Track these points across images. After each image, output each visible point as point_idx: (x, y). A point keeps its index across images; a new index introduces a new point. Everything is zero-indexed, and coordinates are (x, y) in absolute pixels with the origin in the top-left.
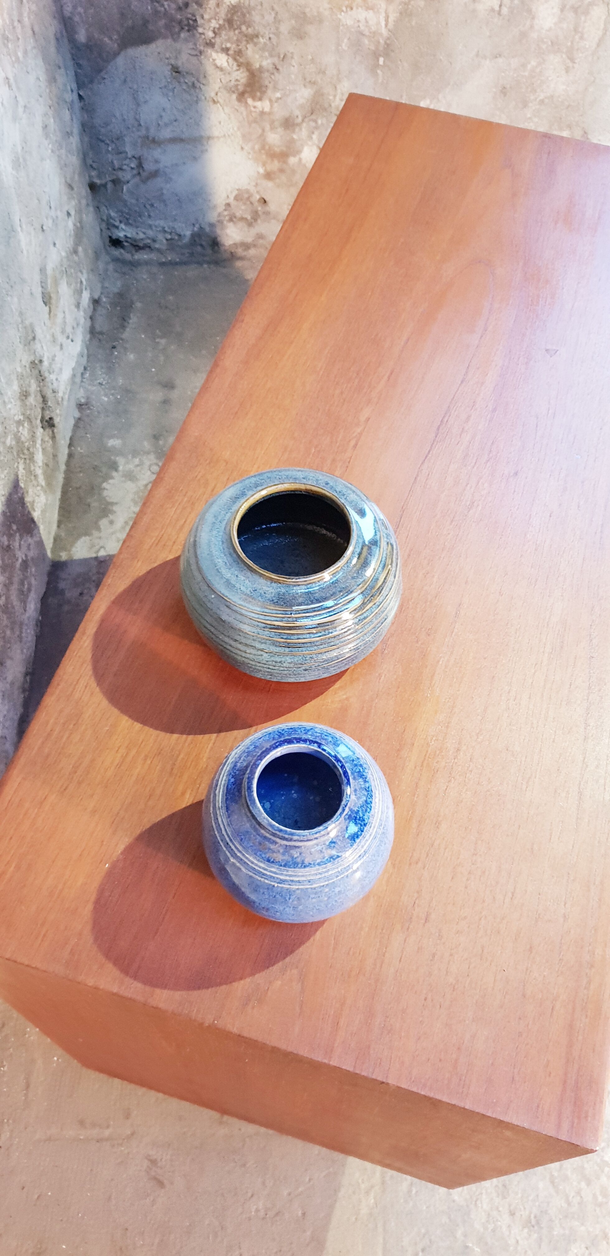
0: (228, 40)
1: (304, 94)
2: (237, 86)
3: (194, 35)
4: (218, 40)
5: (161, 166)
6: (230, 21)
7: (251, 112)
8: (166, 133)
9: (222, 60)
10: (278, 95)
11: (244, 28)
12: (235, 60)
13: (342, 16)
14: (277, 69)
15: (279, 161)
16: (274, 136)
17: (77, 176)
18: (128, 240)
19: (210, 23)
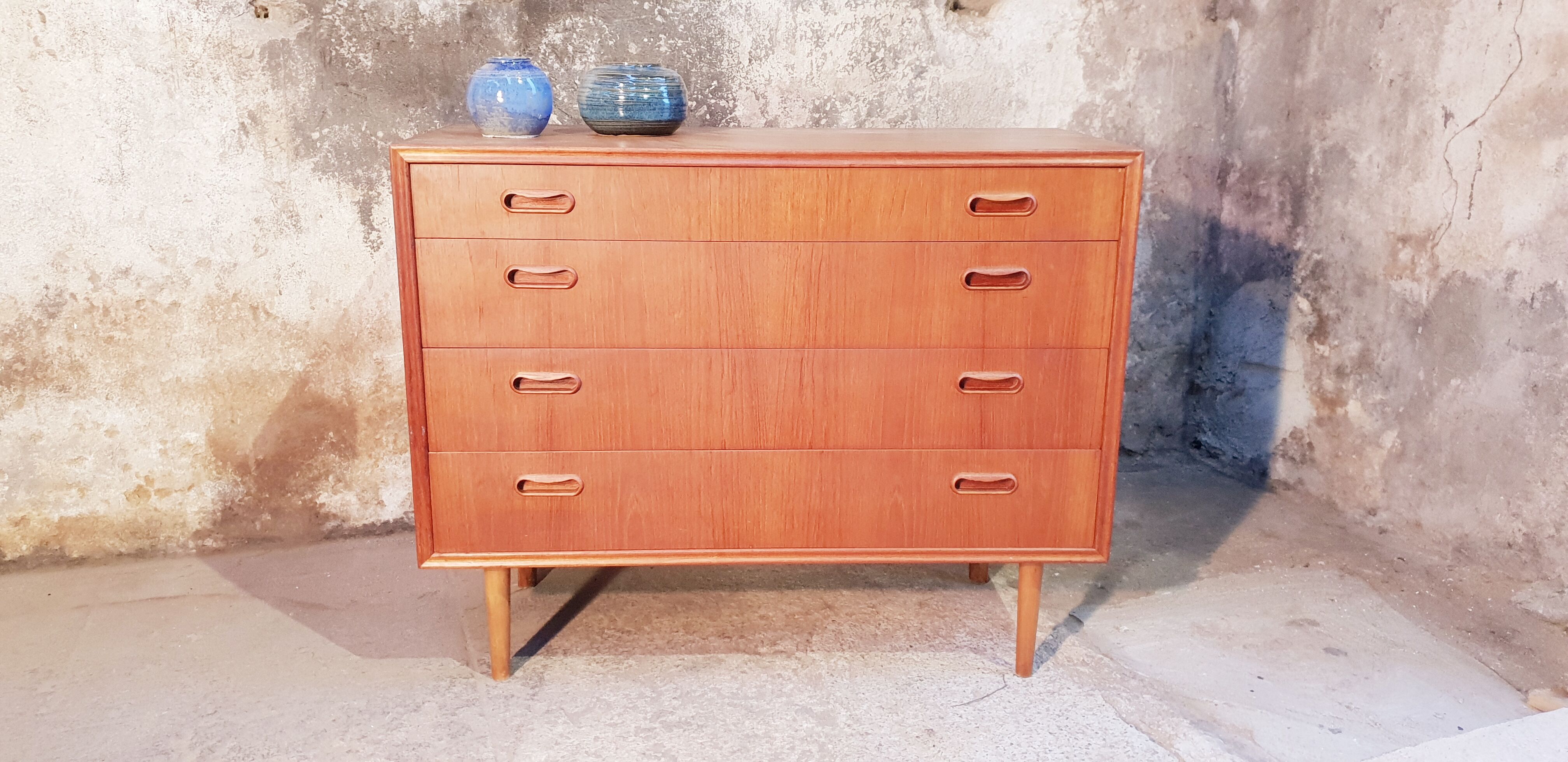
0: (1309, 288)
1: (1354, 347)
2: (1309, 327)
3: (1289, 280)
4: (1303, 287)
5: (1247, 386)
6: (1313, 272)
7: (1315, 353)
8: (1255, 358)
9: (1304, 304)
10: (1336, 343)
11: (1322, 280)
12: (1312, 305)
13: (1392, 283)
14: (1339, 319)
15: (1329, 408)
16: (1328, 381)
17: (1161, 351)
18: (1206, 445)
19: (1301, 272)
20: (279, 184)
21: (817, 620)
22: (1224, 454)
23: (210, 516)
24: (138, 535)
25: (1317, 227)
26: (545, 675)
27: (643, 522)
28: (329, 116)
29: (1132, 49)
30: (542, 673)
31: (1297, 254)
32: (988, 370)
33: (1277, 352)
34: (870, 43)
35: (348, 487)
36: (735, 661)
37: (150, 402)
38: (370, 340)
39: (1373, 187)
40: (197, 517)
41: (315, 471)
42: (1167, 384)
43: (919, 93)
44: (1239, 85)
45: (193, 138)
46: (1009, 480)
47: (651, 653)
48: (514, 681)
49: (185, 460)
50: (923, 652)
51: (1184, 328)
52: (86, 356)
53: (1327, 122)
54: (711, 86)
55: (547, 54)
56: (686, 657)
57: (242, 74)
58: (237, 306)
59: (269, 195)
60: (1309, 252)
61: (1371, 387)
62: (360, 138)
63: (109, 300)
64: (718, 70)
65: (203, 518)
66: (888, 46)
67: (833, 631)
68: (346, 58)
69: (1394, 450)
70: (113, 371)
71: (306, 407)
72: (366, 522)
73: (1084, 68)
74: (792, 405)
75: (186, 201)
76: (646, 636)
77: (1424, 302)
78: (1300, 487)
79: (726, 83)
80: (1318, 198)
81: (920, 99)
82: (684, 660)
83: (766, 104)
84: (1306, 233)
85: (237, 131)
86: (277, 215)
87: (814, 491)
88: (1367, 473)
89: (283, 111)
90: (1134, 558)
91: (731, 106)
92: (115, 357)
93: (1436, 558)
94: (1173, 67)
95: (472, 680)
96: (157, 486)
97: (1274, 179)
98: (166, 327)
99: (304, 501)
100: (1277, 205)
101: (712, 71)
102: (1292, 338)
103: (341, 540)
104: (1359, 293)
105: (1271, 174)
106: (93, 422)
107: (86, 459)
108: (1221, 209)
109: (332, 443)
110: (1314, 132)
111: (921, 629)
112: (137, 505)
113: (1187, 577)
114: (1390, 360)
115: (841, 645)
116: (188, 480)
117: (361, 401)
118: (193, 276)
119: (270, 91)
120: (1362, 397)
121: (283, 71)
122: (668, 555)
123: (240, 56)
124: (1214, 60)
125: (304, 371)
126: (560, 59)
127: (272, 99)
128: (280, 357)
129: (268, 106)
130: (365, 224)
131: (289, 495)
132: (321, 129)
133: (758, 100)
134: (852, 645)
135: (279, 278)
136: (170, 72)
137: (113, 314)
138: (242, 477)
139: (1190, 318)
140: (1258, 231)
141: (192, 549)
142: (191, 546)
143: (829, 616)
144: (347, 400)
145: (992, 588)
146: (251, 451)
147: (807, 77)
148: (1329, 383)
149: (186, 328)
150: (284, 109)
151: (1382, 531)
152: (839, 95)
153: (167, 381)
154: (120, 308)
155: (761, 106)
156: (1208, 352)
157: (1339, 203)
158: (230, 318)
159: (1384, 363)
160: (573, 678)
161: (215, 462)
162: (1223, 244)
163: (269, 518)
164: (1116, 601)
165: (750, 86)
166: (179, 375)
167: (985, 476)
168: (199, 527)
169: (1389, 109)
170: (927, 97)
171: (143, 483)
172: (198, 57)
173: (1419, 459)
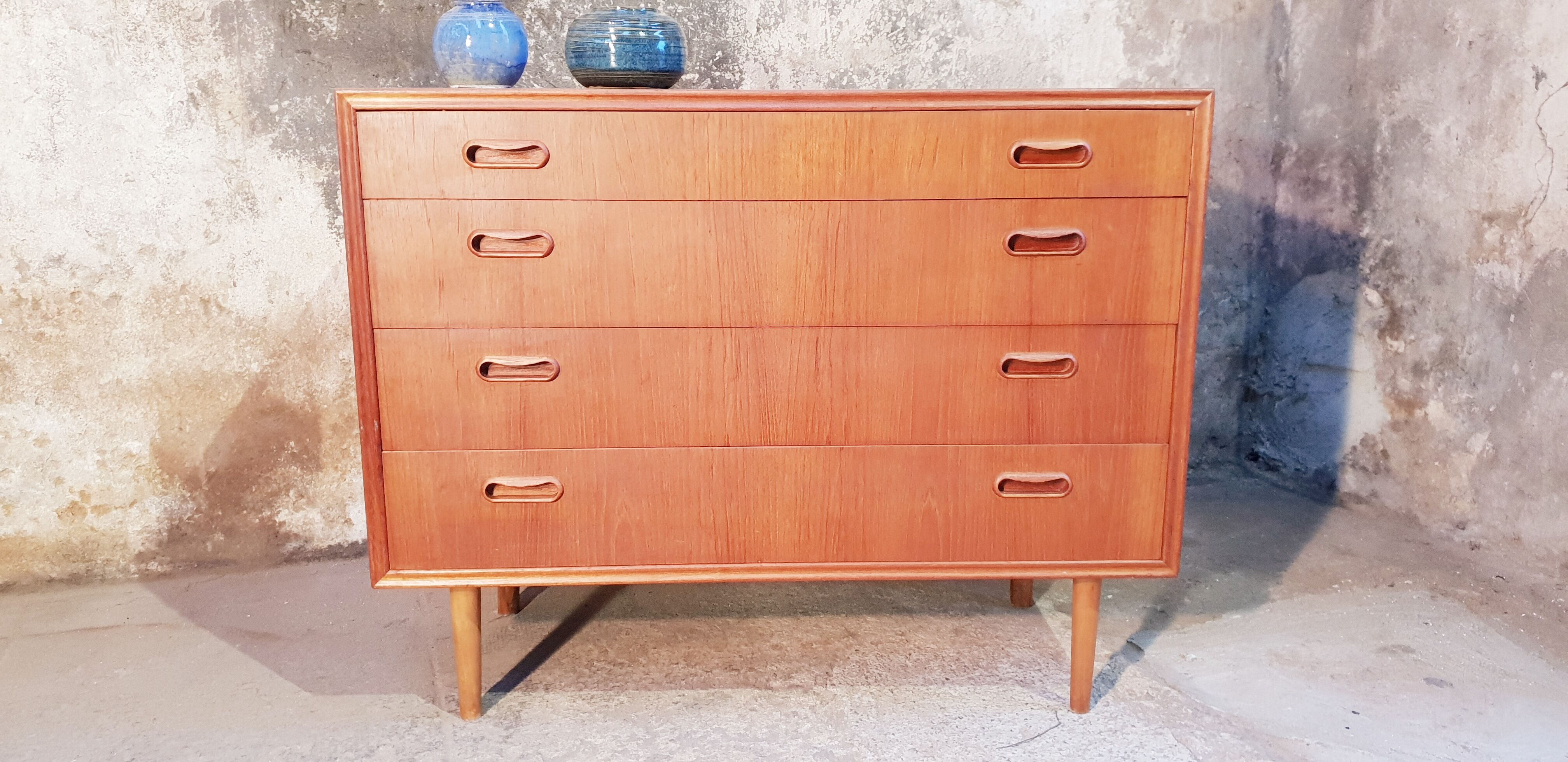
0: (1379, 278)
1: (1434, 341)
2: (1380, 322)
3: (1355, 271)
4: (1372, 277)
5: (1310, 390)
6: (1383, 261)
7: (1387, 350)
8: (1318, 359)
9: (1374, 296)
10: (1412, 337)
11: (1393, 268)
12: (1383, 297)
13: (1477, 267)
14: (1415, 312)
15: (1406, 411)
16: (1404, 380)
17: (1212, 354)
18: (1265, 457)
19: (1369, 260)
20: (233, 162)
21: (838, 650)
22: (1285, 466)
23: (155, 536)
24: (71, 559)
25: (1387, 210)
26: (521, 713)
27: (633, 533)
28: (290, 87)
29: (1176, 21)
30: (518, 711)
31: (1365, 242)
32: (1036, 350)
33: (1344, 351)
34: (890, 11)
35: (311, 503)
36: (743, 698)
37: (86, 407)
38: (336, 338)
39: (1452, 161)
40: (139, 537)
41: (275, 485)
42: (1221, 390)
43: (945, 67)
44: (1292, 61)
45: (135, 110)
46: (1062, 480)
47: (646, 688)
48: (485, 720)
49: (127, 473)
50: (961, 685)
51: (1237, 328)
52: (12, 355)
53: (1396, 93)
54: (716, 57)
55: (533, 20)
56: (687, 692)
57: (191, 39)
58: (186, 299)
59: (222, 175)
60: (1377, 238)
61: (1455, 385)
62: (324, 111)
63: (40, 292)
64: (723, 39)
65: (147, 539)
66: (910, 14)
67: (857, 662)
68: (308, 23)
69: (1485, 455)
70: (43, 371)
71: (263, 413)
72: (332, 543)
73: (1125, 41)
74: (806, 392)
75: (128, 180)
76: (641, 668)
77: (1517, 288)
78: (1374, 500)
79: (732, 54)
80: (1387, 178)
81: (946, 74)
82: (684, 695)
83: (776, 78)
84: (1374, 217)
85: (185, 103)
86: (231, 197)
87: (832, 495)
88: (1453, 482)
89: (237, 80)
90: (1196, 580)
91: (738, 79)
92: (46, 356)
93: (1541, 576)
94: (1221, 40)
95: (437, 720)
96: (94, 501)
97: (1336, 161)
98: (106, 323)
99: (262, 520)
100: (1339, 189)
101: (716, 40)
102: (1360, 335)
103: (305, 563)
104: (1438, 281)
105: (1332, 155)
106: (21, 430)
107: (12, 472)
108: (1275, 197)
109: (293, 454)
110: (1380, 105)
111: (958, 660)
112: (71, 524)
113: (1256, 600)
114: (1478, 353)
115: (867, 678)
116: (129, 495)
117: (325, 406)
118: (136, 265)
119: (223, 58)
120: (1444, 397)
121: (237, 36)
122: (663, 572)
123: (189, 18)
124: (1265, 34)
125: (261, 372)
126: (547, 25)
127: (224, 67)
128: (235, 356)
129: (220, 75)
130: (330, 208)
131: (245, 512)
132: (281, 101)
133: (767, 72)
134: (879, 678)
135: (233, 268)
136: (109, 36)
137: (44, 308)
138: (191, 491)
139: (1243, 317)
140: (1319, 220)
141: (134, 574)
142: (132, 570)
143: (851, 645)
144: (310, 404)
145: (1037, 612)
146: (201, 463)
147: (821, 48)
148: (1405, 383)
149: (128, 324)
150: (238, 78)
151: (1474, 547)
152: (856, 68)
153: (106, 384)
154: (52, 301)
155: (771, 79)
156: (1264, 354)
157: (1412, 182)
158: (178, 312)
159: (1470, 357)
160: (555, 717)
161: (160, 474)
162: (1278, 237)
163: (222, 538)
164: (1179, 626)
165: (759, 57)
166: (120, 377)
167: (1033, 476)
168: (142, 549)
169: (1469, 74)
170: (953, 71)
171: (77, 498)
172: (141, 20)
173: (1516, 464)
